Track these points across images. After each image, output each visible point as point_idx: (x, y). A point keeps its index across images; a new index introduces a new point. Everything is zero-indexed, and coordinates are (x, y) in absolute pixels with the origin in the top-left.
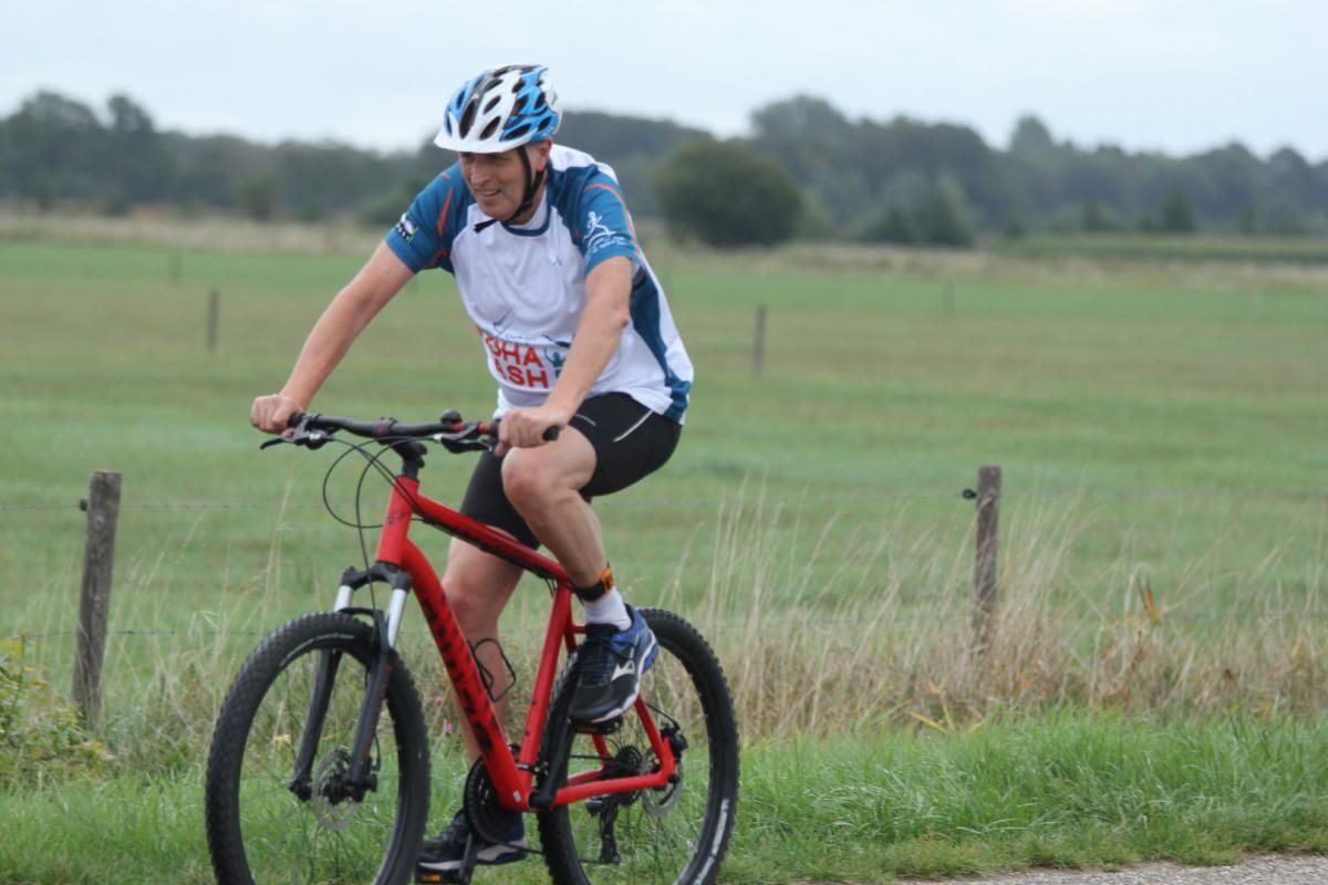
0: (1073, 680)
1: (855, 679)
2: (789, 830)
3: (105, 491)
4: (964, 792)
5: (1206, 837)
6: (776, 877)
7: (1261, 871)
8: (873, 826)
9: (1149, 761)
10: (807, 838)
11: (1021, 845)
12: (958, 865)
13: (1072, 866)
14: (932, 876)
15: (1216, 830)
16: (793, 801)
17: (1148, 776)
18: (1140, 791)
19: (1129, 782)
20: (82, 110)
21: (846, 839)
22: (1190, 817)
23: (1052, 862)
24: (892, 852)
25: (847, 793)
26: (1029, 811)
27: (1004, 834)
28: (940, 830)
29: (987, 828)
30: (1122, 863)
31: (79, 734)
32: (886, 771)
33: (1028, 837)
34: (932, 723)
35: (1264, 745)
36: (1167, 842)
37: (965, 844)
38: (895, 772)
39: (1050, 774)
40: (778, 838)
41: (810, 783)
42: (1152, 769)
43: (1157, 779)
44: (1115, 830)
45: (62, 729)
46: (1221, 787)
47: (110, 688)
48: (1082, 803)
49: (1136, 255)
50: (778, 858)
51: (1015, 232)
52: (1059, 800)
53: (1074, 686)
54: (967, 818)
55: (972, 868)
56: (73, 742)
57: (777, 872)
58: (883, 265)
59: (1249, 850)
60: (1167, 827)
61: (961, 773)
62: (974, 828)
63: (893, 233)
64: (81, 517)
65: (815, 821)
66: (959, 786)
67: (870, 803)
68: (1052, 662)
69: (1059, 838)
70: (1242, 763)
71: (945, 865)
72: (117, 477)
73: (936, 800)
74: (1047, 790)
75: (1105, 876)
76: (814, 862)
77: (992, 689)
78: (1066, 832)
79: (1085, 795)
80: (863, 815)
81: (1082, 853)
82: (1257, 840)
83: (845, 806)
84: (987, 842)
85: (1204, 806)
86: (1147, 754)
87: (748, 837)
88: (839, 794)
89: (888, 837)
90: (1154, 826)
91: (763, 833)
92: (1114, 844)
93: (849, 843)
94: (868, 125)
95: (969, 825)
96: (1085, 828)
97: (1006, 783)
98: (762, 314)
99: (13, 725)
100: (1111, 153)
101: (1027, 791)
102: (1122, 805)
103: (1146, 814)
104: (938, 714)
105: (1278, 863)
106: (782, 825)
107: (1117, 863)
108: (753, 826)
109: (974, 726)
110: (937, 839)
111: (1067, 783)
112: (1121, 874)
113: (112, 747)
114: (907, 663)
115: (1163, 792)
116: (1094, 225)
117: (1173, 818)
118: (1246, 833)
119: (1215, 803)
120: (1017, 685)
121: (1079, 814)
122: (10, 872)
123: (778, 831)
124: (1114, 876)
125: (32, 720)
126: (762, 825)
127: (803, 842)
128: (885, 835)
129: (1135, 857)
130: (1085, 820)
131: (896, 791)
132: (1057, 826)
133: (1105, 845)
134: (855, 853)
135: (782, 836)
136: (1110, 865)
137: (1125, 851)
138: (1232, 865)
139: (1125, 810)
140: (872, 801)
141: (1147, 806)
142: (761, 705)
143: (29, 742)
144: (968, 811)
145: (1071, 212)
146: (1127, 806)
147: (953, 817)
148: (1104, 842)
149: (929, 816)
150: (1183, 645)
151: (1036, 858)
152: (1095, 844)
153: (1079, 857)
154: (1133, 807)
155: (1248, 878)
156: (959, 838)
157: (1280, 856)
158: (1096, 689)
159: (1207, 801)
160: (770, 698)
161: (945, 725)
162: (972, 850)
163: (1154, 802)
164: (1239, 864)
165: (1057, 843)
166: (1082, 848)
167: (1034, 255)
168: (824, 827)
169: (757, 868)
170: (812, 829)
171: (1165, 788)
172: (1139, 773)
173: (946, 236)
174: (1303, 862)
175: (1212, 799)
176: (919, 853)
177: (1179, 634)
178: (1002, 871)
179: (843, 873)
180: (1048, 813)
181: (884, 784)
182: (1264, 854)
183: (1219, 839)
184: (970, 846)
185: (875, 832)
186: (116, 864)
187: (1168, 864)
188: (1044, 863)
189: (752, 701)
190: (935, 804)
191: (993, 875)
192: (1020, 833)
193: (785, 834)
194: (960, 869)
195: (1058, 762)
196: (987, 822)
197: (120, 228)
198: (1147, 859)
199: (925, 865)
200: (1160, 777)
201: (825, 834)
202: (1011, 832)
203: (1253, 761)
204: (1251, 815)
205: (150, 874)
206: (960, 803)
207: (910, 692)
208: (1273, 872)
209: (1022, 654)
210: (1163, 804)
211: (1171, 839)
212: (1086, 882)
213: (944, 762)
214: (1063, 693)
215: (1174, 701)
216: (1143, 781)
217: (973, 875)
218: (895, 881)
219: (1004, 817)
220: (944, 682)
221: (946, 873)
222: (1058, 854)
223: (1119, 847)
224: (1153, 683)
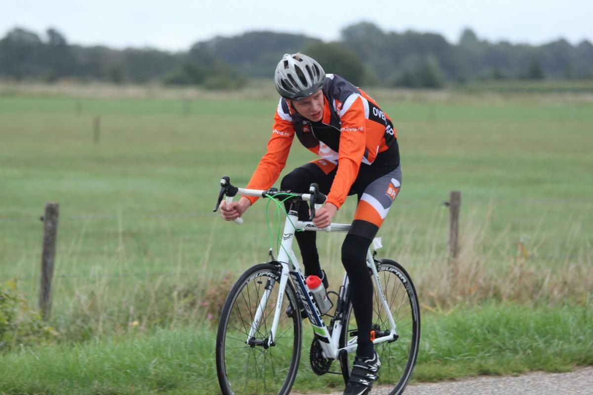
0: (495, 288)
3: (52, 212)
4: (448, 341)
5: (559, 360)
7: (584, 374)
9: (532, 325)
11: (475, 365)
12: (446, 375)
13: (498, 374)
14: (434, 380)
15: (563, 356)
17: (532, 332)
18: (528, 339)
19: (522, 335)
20: (34, 36)
22: (551, 351)
23: (488, 372)
26: (477, 350)
27: (466, 360)
28: (437, 359)
30: (520, 372)
31: (42, 323)
33: (477, 361)
34: (430, 309)
35: (584, 317)
36: (541, 362)
37: (448, 365)
39: (486, 331)
42: (533, 329)
43: (536, 333)
44: (517, 357)
45: (34, 321)
46: (565, 336)
47: (56, 302)
48: (501, 345)
49: (518, 91)
51: (462, 81)
52: (490, 344)
53: (496, 291)
54: (449, 353)
55: (452, 376)
56: (40, 327)
58: (402, 99)
59: (578, 365)
60: (540, 355)
61: (446, 333)
62: (452, 357)
63: (406, 83)
64: (41, 223)
66: (445, 338)
67: (404, 347)
68: (485, 280)
69: (491, 362)
70: (574, 325)
71: (440, 375)
72: (57, 206)
73: (435, 345)
74: (485, 340)
75: (513, 378)
77: (458, 293)
78: (494, 359)
79: (503, 341)
80: (402, 352)
81: (502, 368)
82: (582, 360)
84: (458, 364)
85: (558, 345)
86: (531, 321)
90: (534, 354)
92: (517, 364)
94: (394, 35)
95: (450, 356)
96: (503, 356)
97: (466, 337)
99: (12, 320)
100: (505, 46)
101: (476, 340)
102: (519, 345)
103: (531, 349)
104: (434, 305)
107: (518, 372)
109: (451, 310)
110: (436, 363)
111: (495, 336)
112: (520, 378)
113: (57, 329)
114: (419, 282)
115: (538, 339)
116: (498, 77)
117: (543, 351)
118: (577, 357)
119: (562, 344)
120: (470, 291)
121: (500, 350)
122: (13, 388)
124: (517, 378)
125: (21, 317)
129: (526, 369)
130: (503, 353)
132: (490, 356)
133: (513, 364)
136: (515, 374)
137: (522, 366)
138: (571, 372)
139: (521, 348)
141: (531, 346)
143: (20, 328)
144: (449, 350)
145: (487, 71)
146: (522, 346)
147: (443, 353)
149: (432, 352)
150: (545, 271)
151: (481, 371)
152: (508, 364)
153: (501, 370)
154: (525, 346)
155: (579, 378)
156: (445, 363)
158: (505, 291)
159: (559, 343)
161: (437, 310)
162: (452, 368)
163: (535, 345)
164: (574, 371)
165: (490, 364)
166: (502, 365)
167: (470, 92)
171: (539, 337)
172: (527, 331)
173: (429, 83)
175: (561, 342)
176: (427, 370)
177: (543, 266)
178: (466, 377)
180: (486, 350)
182: (585, 367)
183: (565, 360)
184: (451, 366)
186: (61, 383)
187: (541, 372)
188: (485, 373)
190: (434, 347)
191: (462, 379)
192: (473, 360)
194: (446, 377)
195: (490, 326)
196: (459, 355)
197: (53, 89)
198: (532, 370)
199: (431, 375)
202: (469, 359)
203: (579, 324)
204: (579, 349)
205: (77, 388)
206: (445, 346)
207: (421, 296)
208: (590, 374)
209: (471, 276)
210: (539, 345)
211: (543, 361)
212: (504, 381)
213: (438, 328)
214: (491, 294)
215: (541, 296)
216: (529, 334)
217: (453, 379)
218: (417, 383)
219: (466, 352)
220: (436, 291)
221: (440, 378)
222: (491, 369)
223: (519, 365)
224: (531, 289)
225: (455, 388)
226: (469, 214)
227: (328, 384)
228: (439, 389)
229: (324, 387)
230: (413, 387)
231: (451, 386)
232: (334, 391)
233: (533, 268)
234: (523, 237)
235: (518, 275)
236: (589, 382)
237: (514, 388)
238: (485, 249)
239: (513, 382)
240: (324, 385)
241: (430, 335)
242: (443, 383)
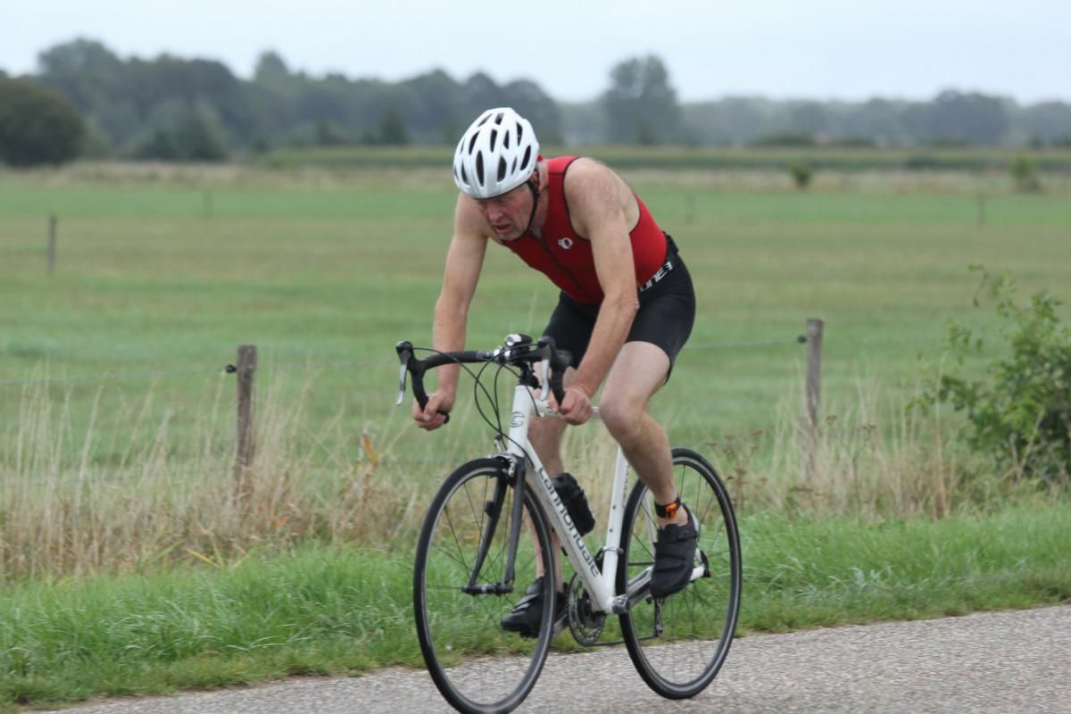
0: (320, 518)
1: (139, 524)
2: (88, 654)
4: (233, 616)
6: (78, 693)
7: (475, 671)
8: (158, 647)
9: (383, 584)
10: (103, 660)
11: (281, 658)
12: (230, 677)
13: (323, 674)
14: (208, 687)
15: (440, 638)
16: (91, 629)
17: (384, 596)
18: (377, 609)
19: (367, 602)
21: (136, 659)
23: (306, 671)
24: (175, 668)
25: (135, 621)
26: (287, 631)
27: (266, 650)
28: (214, 648)
29: (252, 645)
30: (363, 669)
32: (168, 602)
33: (286, 651)
34: (203, 557)
36: (400, 651)
37: (234, 659)
38: (176, 602)
39: (302, 597)
40: (79, 661)
41: (105, 614)
42: (386, 590)
43: (390, 599)
44: (358, 642)
46: (443, 603)
48: (330, 622)
49: (361, 164)
50: (79, 677)
51: (261, 147)
52: (311, 620)
53: (321, 524)
54: (236, 637)
55: (241, 679)
57: (78, 689)
58: (153, 177)
59: (466, 654)
60: (399, 638)
61: (230, 600)
62: (242, 645)
63: (160, 150)
65: (109, 646)
66: (228, 611)
67: (155, 628)
68: (300, 505)
69: (312, 651)
70: (459, 582)
71: (219, 678)
73: (210, 624)
74: (301, 611)
75: (350, 680)
76: (109, 680)
77: (253, 529)
78: (317, 645)
79: (332, 615)
80: (149, 638)
81: (331, 662)
82: (473, 646)
83: (135, 632)
84: (252, 656)
86: (382, 578)
87: (54, 661)
88: (129, 622)
89: (171, 656)
90: (388, 637)
91: (66, 658)
92: (357, 654)
93: (139, 662)
94: (136, 63)
95: (237, 643)
96: (333, 641)
97: (267, 607)
98: (53, 221)
100: (337, 80)
101: (284, 613)
102: (362, 621)
103: (382, 628)
104: (210, 553)
105: (490, 663)
106: (82, 650)
107: (359, 669)
108: (58, 652)
109: (241, 561)
110: (211, 655)
111: (317, 605)
112: (363, 679)
114: (182, 510)
115: (396, 610)
116: (326, 140)
117: (404, 631)
118: (464, 640)
119: (438, 616)
120: (274, 524)
121: (328, 630)
123: (79, 655)
124: (357, 680)
126: (65, 650)
127: (100, 663)
128: (168, 654)
129: (374, 664)
130: (332, 636)
131: (176, 617)
132: (309, 641)
133: (350, 655)
134: (143, 671)
135: (82, 658)
136: (354, 672)
137: (366, 659)
138: (453, 667)
139: (365, 626)
140: (156, 627)
141: (382, 622)
142: (62, 551)
144: (236, 632)
145: (307, 129)
146: (367, 621)
147: (225, 638)
148: (348, 653)
149: (204, 636)
150: (409, 488)
151: (293, 668)
152: (341, 655)
153: (328, 666)
154: (371, 623)
155: (466, 677)
156: (229, 654)
157: (491, 658)
158: (338, 525)
159: (432, 615)
160: (69, 543)
161: (215, 561)
162: (241, 664)
163: (389, 619)
164: (459, 665)
165: (310, 655)
166: (331, 658)
167: (276, 166)
168: (117, 649)
169: (61, 687)
170: (107, 652)
171: (398, 606)
172: (376, 594)
173: (203, 151)
174: (510, 662)
175: (435, 614)
176: (196, 668)
177: (405, 477)
178: (265, 680)
179: (134, 688)
180: (302, 630)
181: (165, 611)
182: (478, 657)
183: (442, 646)
184: (238, 661)
185: (160, 652)
187: (401, 668)
188: (300, 672)
189: (54, 546)
191: (259, 683)
192: (280, 648)
193: (84, 657)
194: (230, 680)
195: (309, 587)
196: (252, 640)
198: (384, 665)
199: (202, 678)
200: (394, 597)
201: (118, 656)
202: (272, 647)
204: (468, 625)
206: (229, 626)
207: (186, 533)
208: (486, 671)
209: (276, 499)
210: (396, 619)
211: (404, 647)
212: (335, 685)
213: (215, 593)
214: (311, 530)
215: (402, 532)
216: (379, 601)
217: (242, 684)
218: (177, 693)
219: (265, 636)
220: (213, 525)
221: (220, 684)
222: (312, 664)
223: (361, 656)
224: (384, 519)
225: (245, 700)
226: (270, 385)
227: (16, 698)
228: (217, 702)
229: (7, 704)
230: (170, 699)
231: (239, 697)
232: (26, 711)
233: (386, 484)
234: (367, 425)
235: (361, 495)
236: (483, 684)
237: (352, 697)
238: (300, 448)
239: (350, 687)
240: (7, 701)
241: (202, 607)
242: (226, 691)
